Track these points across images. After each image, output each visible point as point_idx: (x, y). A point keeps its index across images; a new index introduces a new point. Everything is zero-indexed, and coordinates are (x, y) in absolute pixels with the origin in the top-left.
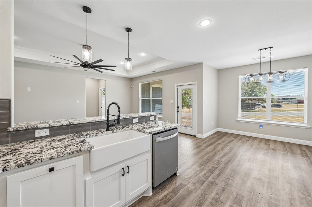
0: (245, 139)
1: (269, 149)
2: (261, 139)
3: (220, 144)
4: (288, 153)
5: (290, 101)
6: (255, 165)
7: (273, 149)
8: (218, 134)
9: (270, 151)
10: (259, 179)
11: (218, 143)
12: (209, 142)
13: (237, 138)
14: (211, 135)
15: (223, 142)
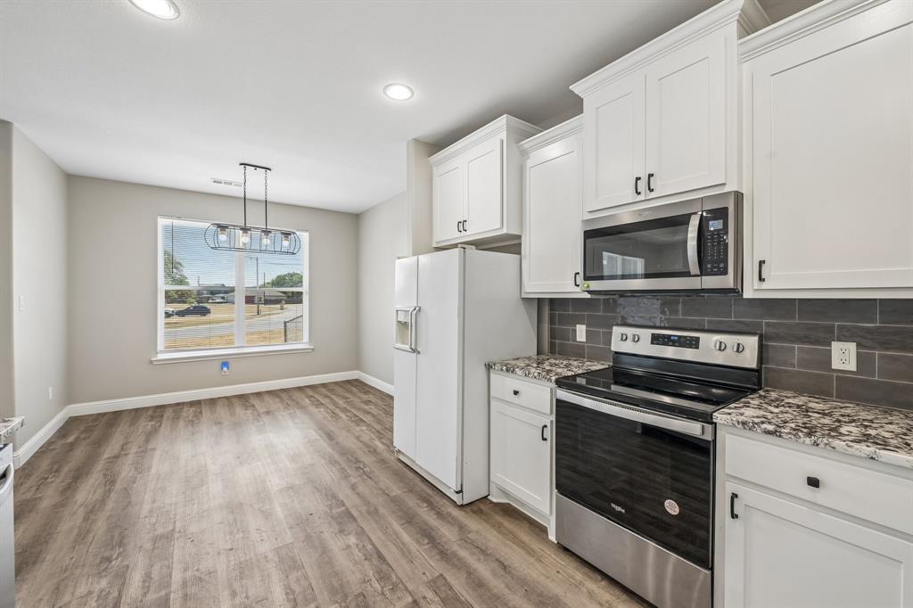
0: (188, 412)
1: (259, 415)
2: (228, 398)
3: (117, 457)
4: (297, 411)
5: (223, 298)
6: (259, 464)
7: (268, 413)
8: (82, 428)
9: (266, 419)
10: (290, 488)
11: (105, 456)
12: (66, 469)
13: (162, 416)
14: (50, 443)
15: (123, 445)
